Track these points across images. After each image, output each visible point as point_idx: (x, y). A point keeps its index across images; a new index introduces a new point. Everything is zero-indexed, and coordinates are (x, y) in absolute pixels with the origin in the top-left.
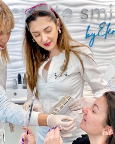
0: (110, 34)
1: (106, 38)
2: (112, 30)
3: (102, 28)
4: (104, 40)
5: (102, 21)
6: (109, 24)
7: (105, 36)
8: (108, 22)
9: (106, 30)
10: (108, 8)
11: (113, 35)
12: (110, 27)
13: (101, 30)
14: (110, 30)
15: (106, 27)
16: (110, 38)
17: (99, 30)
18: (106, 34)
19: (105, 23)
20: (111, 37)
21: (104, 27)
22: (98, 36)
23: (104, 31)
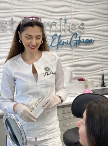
0: (61, 45)
1: (58, 49)
2: (62, 41)
3: (54, 39)
4: (56, 50)
5: (54, 34)
6: (60, 36)
7: (57, 46)
8: (58, 34)
9: (57, 41)
10: (58, 21)
11: (63, 46)
12: (61, 38)
13: (54, 42)
14: (61, 41)
15: (57, 39)
16: (61, 49)
17: (52, 41)
18: (58, 45)
19: (56, 35)
20: (62, 47)
21: (56, 38)
22: (51, 46)
23: (56, 42)
